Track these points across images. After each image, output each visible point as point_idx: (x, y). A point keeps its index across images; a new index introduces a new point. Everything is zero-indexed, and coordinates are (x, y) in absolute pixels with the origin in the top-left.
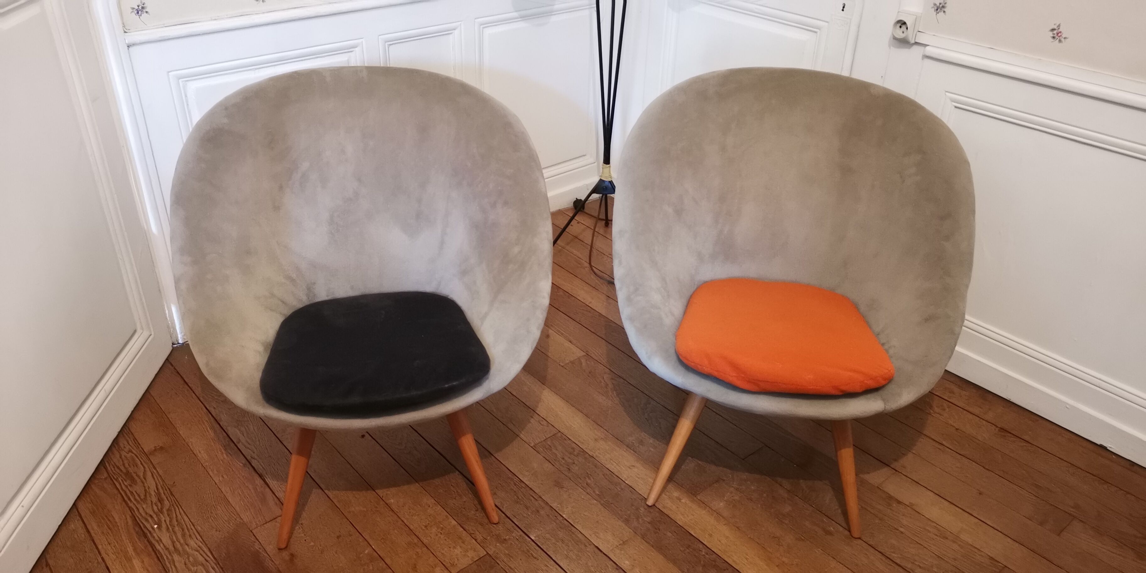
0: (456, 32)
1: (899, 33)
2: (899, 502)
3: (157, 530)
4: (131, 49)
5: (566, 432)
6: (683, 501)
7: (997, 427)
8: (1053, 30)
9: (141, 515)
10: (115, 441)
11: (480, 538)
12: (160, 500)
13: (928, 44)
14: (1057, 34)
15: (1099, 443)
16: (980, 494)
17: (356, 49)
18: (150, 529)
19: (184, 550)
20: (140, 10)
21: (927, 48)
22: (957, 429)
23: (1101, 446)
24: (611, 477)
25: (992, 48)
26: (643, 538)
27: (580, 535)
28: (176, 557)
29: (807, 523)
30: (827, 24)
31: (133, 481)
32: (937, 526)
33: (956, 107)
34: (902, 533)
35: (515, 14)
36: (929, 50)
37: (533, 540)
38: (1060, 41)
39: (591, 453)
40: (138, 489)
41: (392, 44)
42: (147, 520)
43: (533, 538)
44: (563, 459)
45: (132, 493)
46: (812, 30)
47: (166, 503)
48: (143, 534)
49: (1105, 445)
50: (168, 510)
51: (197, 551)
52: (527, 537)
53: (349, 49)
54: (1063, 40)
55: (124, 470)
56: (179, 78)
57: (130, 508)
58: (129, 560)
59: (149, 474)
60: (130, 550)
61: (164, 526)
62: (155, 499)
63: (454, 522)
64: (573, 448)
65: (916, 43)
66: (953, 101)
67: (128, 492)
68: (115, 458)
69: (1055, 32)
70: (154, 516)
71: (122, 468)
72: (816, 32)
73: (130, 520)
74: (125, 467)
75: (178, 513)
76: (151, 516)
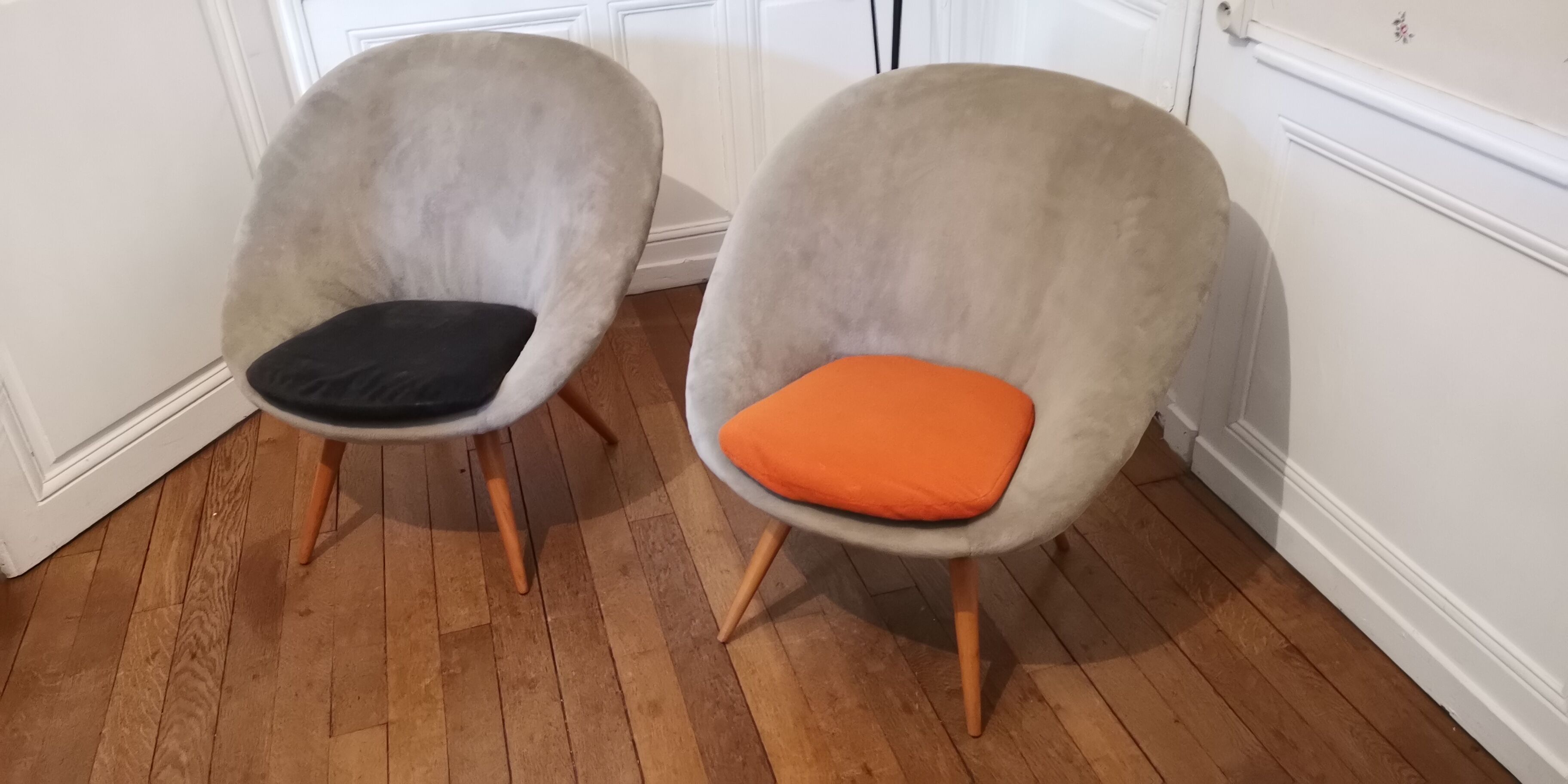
0: (719, 3)
1: (1226, 23)
3: (213, 518)
4: (305, 4)
5: (681, 515)
8: (1397, 22)
9: (211, 500)
10: (240, 425)
11: (496, 605)
12: (237, 490)
13: (1260, 40)
14: (1401, 30)
15: (1440, 702)
16: (1176, 721)
17: (579, 17)
18: (209, 515)
19: (222, 542)
21: (1258, 47)
22: (1219, 631)
23: (1442, 709)
24: (694, 577)
25: (1328, 49)
26: (671, 653)
27: (601, 632)
28: (210, 546)
29: (889, 693)
31: (228, 467)
32: (1072, 745)
33: (1291, 140)
34: (1011, 737)
36: (1262, 51)
37: (547, 622)
38: (1405, 40)
39: (689, 544)
40: (226, 476)
41: (628, 14)
42: (212, 507)
43: (549, 619)
44: (653, 543)
45: (218, 478)
47: (239, 495)
48: (200, 517)
49: (1448, 708)
50: (237, 502)
51: (232, 547)
52: (543, 617)
53: (569, 18)
54: (1408, 38)
55: (228, 455)
57: (207, 492)
58: (172, 539)
59: (245, 464)
60: (179, 531)
61: (222, 515)
62: (232, 488)
63: (482, 582)
64: (674, 535)
65: (1248, 40)
66: (1288, 130)
67: (216, 476)
68: (228, 441)
69: (1399, 25)
70: (221, 504)
71: (229, 449)
72: (1156, 19)
73: (199, 503)
74: (231, 452)
75: (242, 506)
76: (218, 504)
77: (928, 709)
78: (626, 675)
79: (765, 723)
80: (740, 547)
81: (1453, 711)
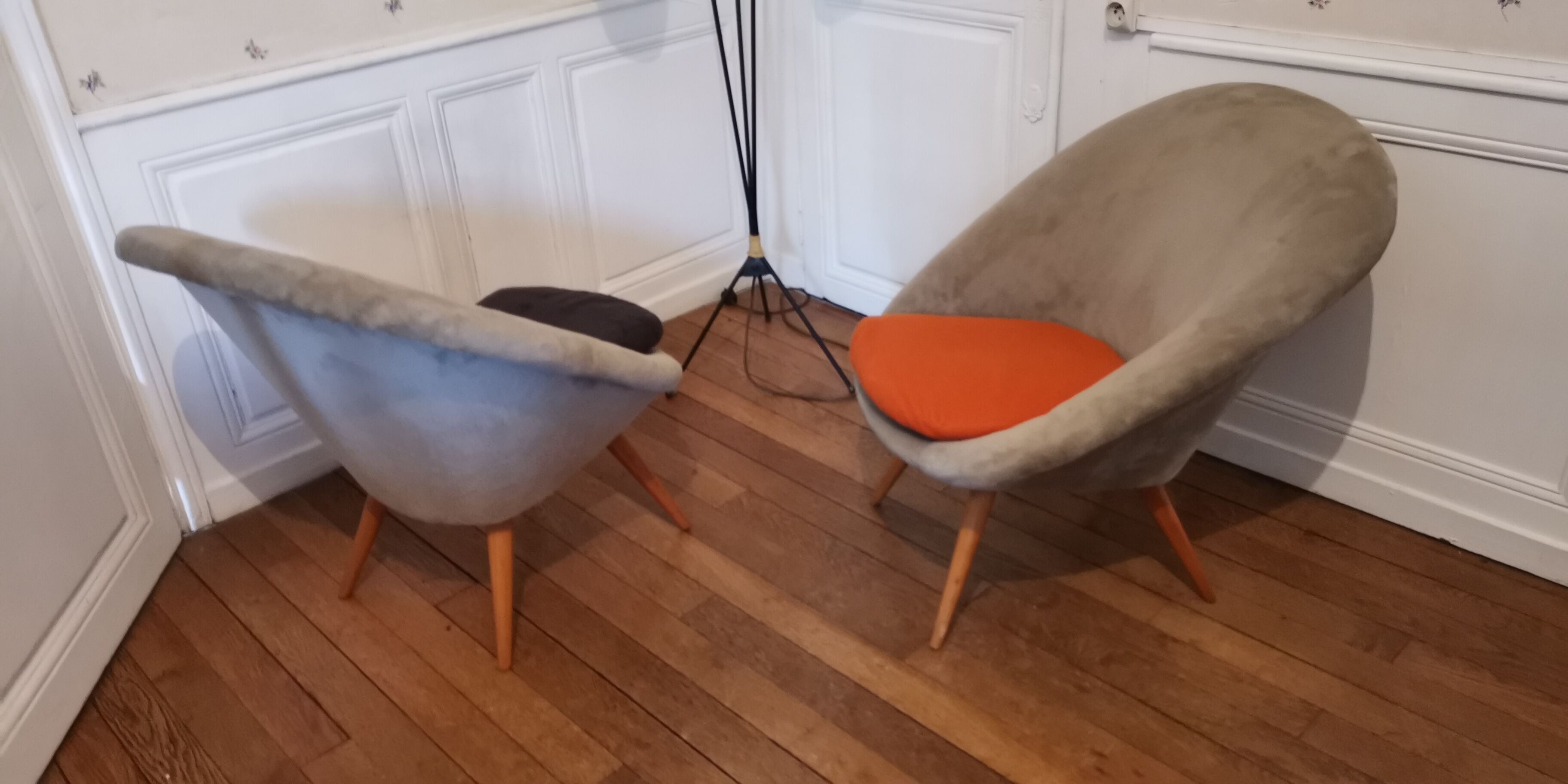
0: (534, 78)
1: (1115, 21)
2: (1175, 640)
4: (85, 137)
5: (724, 594)
6: (887, 668)
7: (1300, 529)
9: (147, 763)
10: (108, 671)
11: (613, 744)
12: (173, 741)
13: (1153, 31)
15: (1438, 535)
16: (1284, 619)
17: (398, 111)
18: (161, 781)
20: (93, 82)
21: (1154, 36)
24: (788, 646)
25: (1235, 27)
26: (835, 723)
27: (750, 729)
29: (1055, 682)
30: (1022, 19)
31: (134, 719)
32: (1229, 667)
34: (1181, 680)
35: (612, 48)
36: (1157, 39)
37: (685, 742)
38: (1321, 7)
39: (759, 619)
40: (141, 729)
41: (446, 102)
42: (155, 769)
43: (685, 737)
44: (722, 629)
45: (133, 736)
46: (1005, 29)
47: (182, 745)
49: (1446, 538)
50: (185, 753)
52: (677, 739)
53: (388, 113)
54: (1324, 4)
55: (123, 708)
56: (155, 170)
57: (132, 757)
59: (156, 709)
61: (179, 774)
62: (165, 740)
63: (576, 728)
64: (736, 615)
65: (1139, 32)
67: (128, 735)
68: (109, 692)
70: (166, 764)
71: (119, 704)
72: (1009, 32)
73: (132, 773)
74: (122, 701)
75: (198, 756)
76: (161, 764)
77: (1100, 683)
78: (812, 759)
79: (979, 751)
80: (809, 604)
81: (1453, 539)
